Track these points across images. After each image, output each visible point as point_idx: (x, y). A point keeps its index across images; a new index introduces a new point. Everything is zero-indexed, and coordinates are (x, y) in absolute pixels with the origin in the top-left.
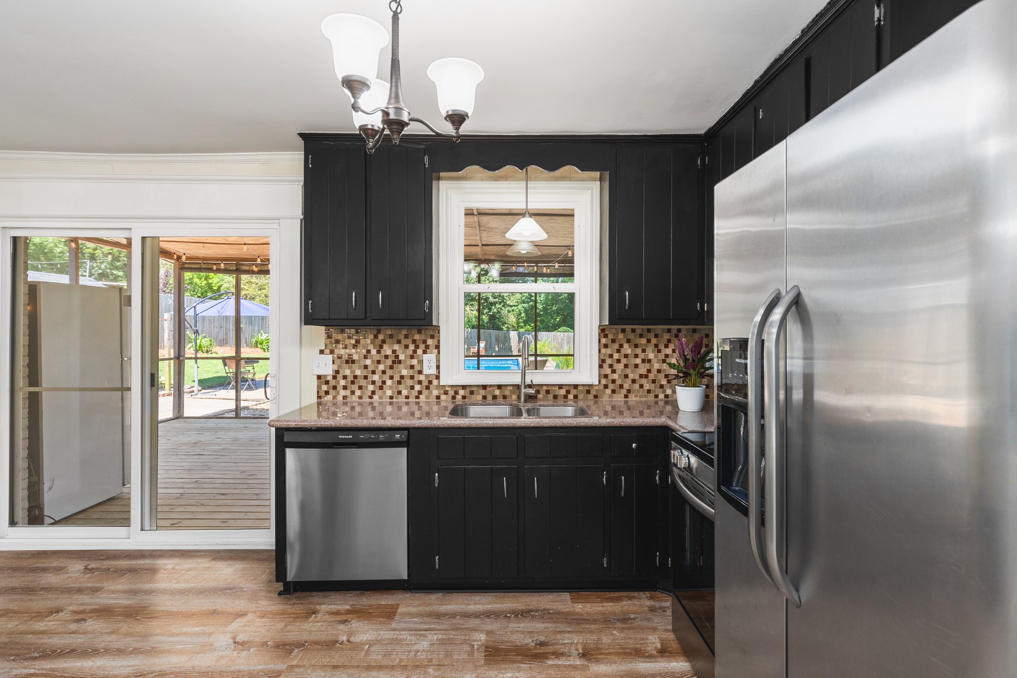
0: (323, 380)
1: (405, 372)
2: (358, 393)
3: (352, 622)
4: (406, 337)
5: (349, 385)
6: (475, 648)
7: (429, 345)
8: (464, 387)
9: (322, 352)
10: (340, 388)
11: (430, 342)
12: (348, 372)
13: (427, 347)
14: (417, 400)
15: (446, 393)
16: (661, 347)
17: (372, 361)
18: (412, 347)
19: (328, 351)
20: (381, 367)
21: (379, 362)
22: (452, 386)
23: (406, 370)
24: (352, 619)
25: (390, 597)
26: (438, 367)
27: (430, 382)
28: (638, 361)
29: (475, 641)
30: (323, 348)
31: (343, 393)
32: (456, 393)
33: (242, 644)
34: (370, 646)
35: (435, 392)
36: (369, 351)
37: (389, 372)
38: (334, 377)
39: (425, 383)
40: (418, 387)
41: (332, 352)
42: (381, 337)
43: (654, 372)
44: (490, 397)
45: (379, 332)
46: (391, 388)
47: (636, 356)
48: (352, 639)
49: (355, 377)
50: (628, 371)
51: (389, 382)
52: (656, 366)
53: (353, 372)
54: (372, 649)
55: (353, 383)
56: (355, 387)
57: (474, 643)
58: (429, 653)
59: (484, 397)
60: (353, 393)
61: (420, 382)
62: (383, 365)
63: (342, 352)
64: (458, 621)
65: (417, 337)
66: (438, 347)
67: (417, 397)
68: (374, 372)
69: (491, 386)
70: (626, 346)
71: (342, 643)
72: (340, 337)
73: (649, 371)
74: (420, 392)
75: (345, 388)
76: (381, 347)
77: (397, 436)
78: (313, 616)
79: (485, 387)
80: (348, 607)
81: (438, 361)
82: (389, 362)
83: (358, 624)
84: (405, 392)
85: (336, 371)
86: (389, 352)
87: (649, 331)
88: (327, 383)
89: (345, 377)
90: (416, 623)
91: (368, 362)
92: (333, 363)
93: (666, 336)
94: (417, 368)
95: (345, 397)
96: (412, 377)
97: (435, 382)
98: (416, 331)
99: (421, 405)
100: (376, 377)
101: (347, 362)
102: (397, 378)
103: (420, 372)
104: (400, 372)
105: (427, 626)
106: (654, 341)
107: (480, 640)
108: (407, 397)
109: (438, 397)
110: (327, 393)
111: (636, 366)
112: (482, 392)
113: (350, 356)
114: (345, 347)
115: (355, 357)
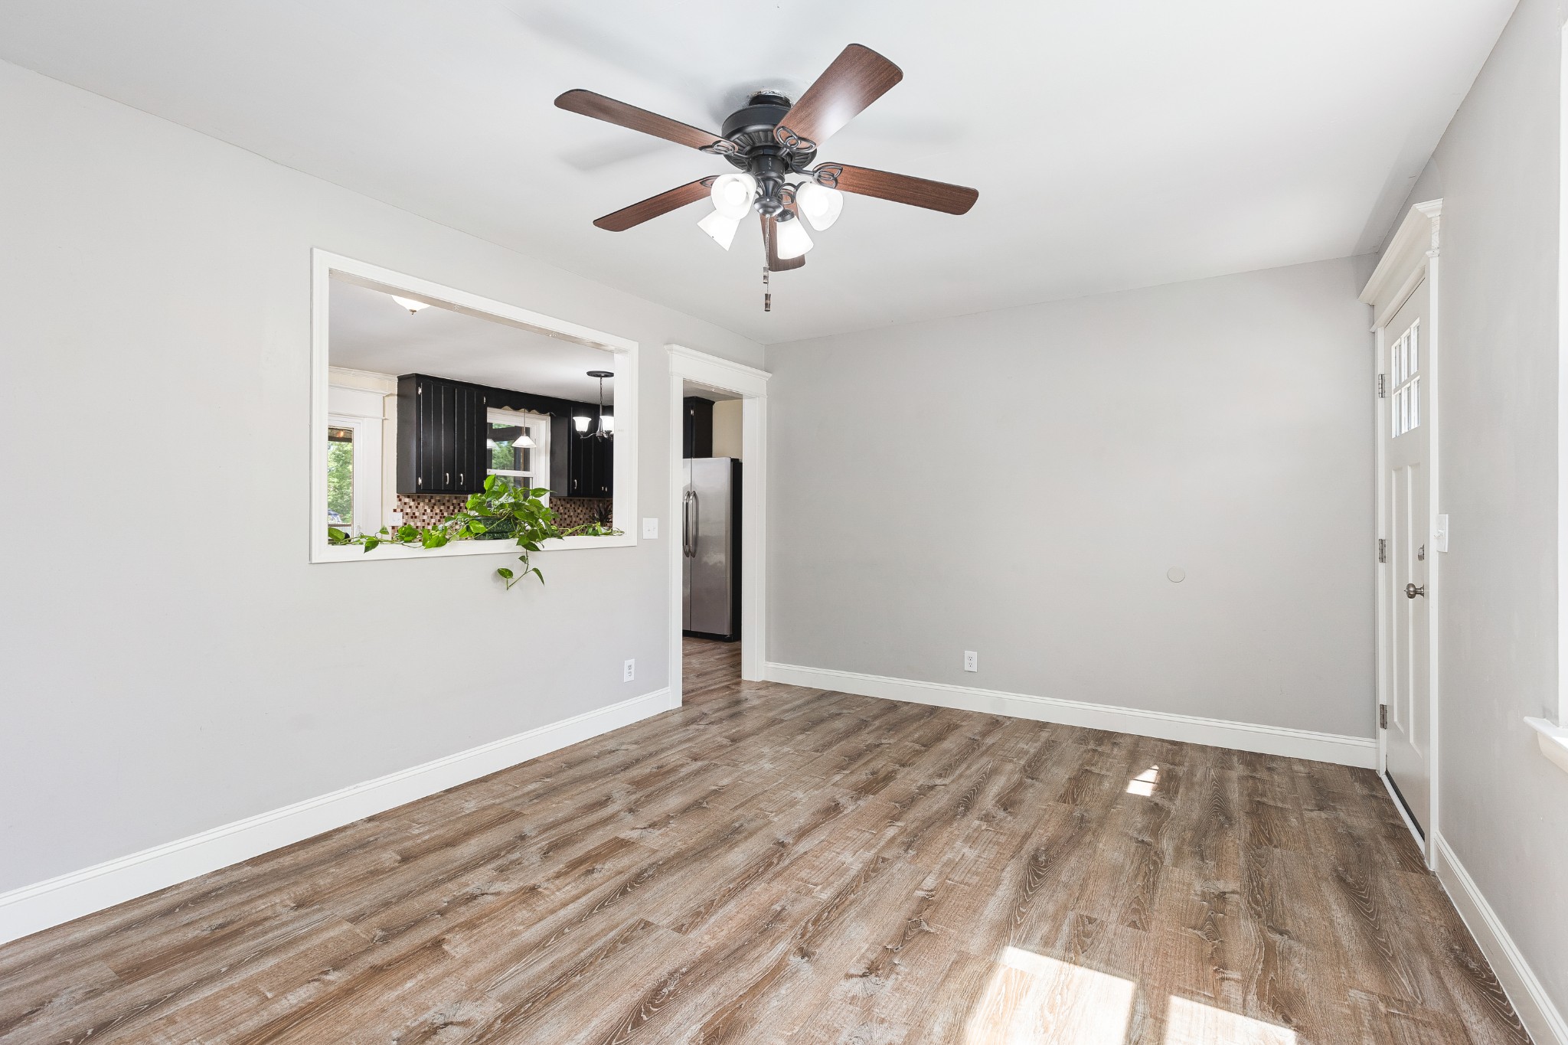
4: (448, 501)
9: (395, 511)
11: (462, 505)
13: (461, 508)
16: (576, 509)
17: (428, 517)
18: (452, 508)
19: (399, 510)
20: (433, 521)
21: (432, 517)
28: (566, 516)
30: (396, 508)
36: (425, 510)
41: (402, 510)
42: (433, 501)
43: (573, 522)
45: (432, 497)
47: (565, 514)
50: (562, 522)
52: (574, 519)
53: (415, 524)
63: (409, 510)
65: (455, 501)
68: (428, 524)
70: (561, 508)
72: (407, 500)
73: (571, 522)
76: (433, 507)
82: (438, 517)
86: (438, 511)
87: (571, 500)
91: (425, 517)
92: (403, 518)
93: (578, 503)
101: (412, 517)
106: (573, 506)
111: (565, 519)
113: (414, 514)
114: (410, 507)
115: (417, 514)
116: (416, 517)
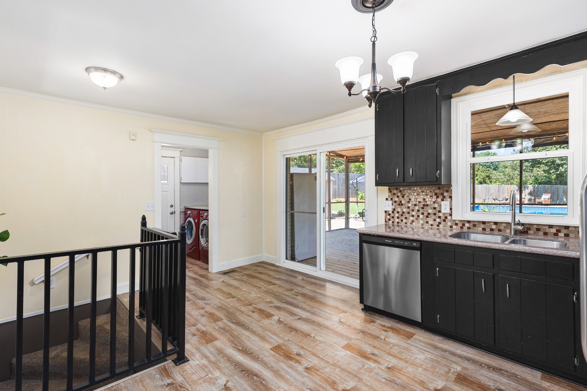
0: (388, 213)
1: (430, 211)
2: (405, 221)
3: (389, 332)
4: (431, 191)
5: (400, 216)
6: (451, 372)
7: (445, 196)
8: (469, 222)
9: (387, 199)
10: (395, 218)
11: (446, 194)
12: (399, 210)
13: (444, 197)
14: (438, 227)
15: (456, 224)
17: (412, 205)
18: (435, 197)
19: (389, 199)
20: (417, 208)
21: (415, 205)
22: (461, 221)
23: (431, 210)
24: (390, 331)
25: (412, 329)
26: (451, 209)
27: (446, 218)
29: (452, 368)
30: (387, 197)
31: (397, 220)
32: (464, 225)
33: (342, 323)
34: (394, 345)
35: (449, 224)
36: (410, 199)
37: (421, 211)
38: (393, 212)
39: (443, 218)
40: (438, 220)
41: (392, 199)
42: (417, 191)
44: (488, 230)
46: (422, 219)
48: (386, 339)
49: (403, 212)
51: (421, 216)
53: (402, 210)
54: (394, 347)
55: (402, 215)
56: (403, 218)
57: (452, 369)
58: (422, 361)
59: (484, 229)
60: (402, 221)
61: (440, 217)
62: (418, 207)
63: (397, 199)
64: (447, 354)
65: (438, 191)
66: (451, 197)
67: (438, 226)
68: (413, 210)
69: (489, 222)
71: (381, 339)
72: (395, 192)
74: (440, 223)
75: (398, 218)
77: (415, 244)
78: (373, 323)
79: (484, 223)
80: (389, 325)
81: (451, 205)
82: (421, 205)
83: (391, 334)
84: (431, 222)
85: (393, 209)
86: (421, 200)
88: (389, 215)
89: (398, 212)
90: (421, 345)
91: (410, 205)
92: (392, 205)
94: (438, 209)
95: (398, 223)
96: (435, 214)
97: (449, 218)
98: (437, 188)
99: (440, 230)
100: (414, 213)
101: (399, 205)
102: (426, 214)
103: (440, 212)
104: (428, 211)
105: (427, 350)
107: (456, 369)
108: (432, 225)
109: (451, 227)
110: (389, 220)
112: (483, 226)
113: (401, 202)
114: (398, 197)
115: (403, 202)
116: (402, 205)
